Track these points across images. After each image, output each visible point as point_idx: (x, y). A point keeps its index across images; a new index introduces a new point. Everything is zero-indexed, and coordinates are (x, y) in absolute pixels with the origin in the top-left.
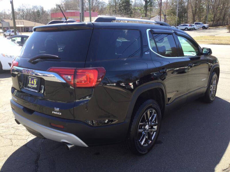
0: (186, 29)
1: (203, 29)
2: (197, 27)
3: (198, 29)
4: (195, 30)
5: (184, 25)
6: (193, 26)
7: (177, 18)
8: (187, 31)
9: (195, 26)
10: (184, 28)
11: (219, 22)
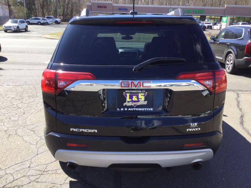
0: (39, 23)
1: (56, 24)
2: (50, 21)
3: (52, 23)
4: (49, 24)
5: (35, 19)
6: (46, 20)
7: (25, 10)
8: (40, 25)
9: (48, 21)
10: (37, 22)
11: (67, 17)
